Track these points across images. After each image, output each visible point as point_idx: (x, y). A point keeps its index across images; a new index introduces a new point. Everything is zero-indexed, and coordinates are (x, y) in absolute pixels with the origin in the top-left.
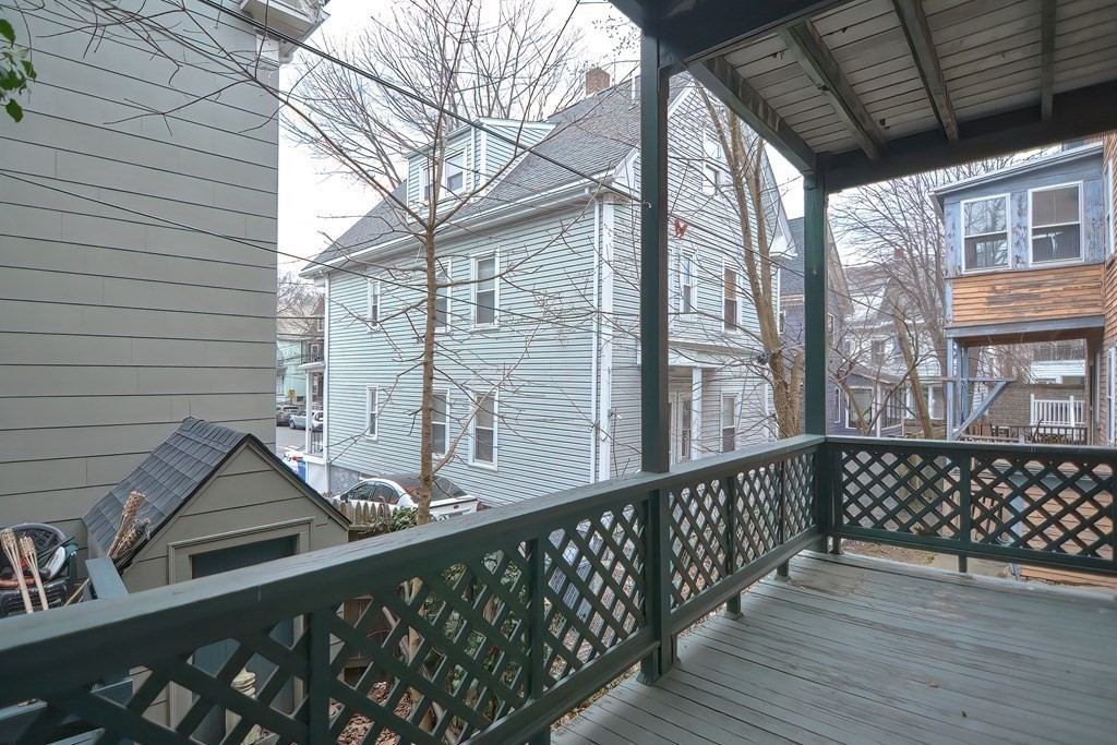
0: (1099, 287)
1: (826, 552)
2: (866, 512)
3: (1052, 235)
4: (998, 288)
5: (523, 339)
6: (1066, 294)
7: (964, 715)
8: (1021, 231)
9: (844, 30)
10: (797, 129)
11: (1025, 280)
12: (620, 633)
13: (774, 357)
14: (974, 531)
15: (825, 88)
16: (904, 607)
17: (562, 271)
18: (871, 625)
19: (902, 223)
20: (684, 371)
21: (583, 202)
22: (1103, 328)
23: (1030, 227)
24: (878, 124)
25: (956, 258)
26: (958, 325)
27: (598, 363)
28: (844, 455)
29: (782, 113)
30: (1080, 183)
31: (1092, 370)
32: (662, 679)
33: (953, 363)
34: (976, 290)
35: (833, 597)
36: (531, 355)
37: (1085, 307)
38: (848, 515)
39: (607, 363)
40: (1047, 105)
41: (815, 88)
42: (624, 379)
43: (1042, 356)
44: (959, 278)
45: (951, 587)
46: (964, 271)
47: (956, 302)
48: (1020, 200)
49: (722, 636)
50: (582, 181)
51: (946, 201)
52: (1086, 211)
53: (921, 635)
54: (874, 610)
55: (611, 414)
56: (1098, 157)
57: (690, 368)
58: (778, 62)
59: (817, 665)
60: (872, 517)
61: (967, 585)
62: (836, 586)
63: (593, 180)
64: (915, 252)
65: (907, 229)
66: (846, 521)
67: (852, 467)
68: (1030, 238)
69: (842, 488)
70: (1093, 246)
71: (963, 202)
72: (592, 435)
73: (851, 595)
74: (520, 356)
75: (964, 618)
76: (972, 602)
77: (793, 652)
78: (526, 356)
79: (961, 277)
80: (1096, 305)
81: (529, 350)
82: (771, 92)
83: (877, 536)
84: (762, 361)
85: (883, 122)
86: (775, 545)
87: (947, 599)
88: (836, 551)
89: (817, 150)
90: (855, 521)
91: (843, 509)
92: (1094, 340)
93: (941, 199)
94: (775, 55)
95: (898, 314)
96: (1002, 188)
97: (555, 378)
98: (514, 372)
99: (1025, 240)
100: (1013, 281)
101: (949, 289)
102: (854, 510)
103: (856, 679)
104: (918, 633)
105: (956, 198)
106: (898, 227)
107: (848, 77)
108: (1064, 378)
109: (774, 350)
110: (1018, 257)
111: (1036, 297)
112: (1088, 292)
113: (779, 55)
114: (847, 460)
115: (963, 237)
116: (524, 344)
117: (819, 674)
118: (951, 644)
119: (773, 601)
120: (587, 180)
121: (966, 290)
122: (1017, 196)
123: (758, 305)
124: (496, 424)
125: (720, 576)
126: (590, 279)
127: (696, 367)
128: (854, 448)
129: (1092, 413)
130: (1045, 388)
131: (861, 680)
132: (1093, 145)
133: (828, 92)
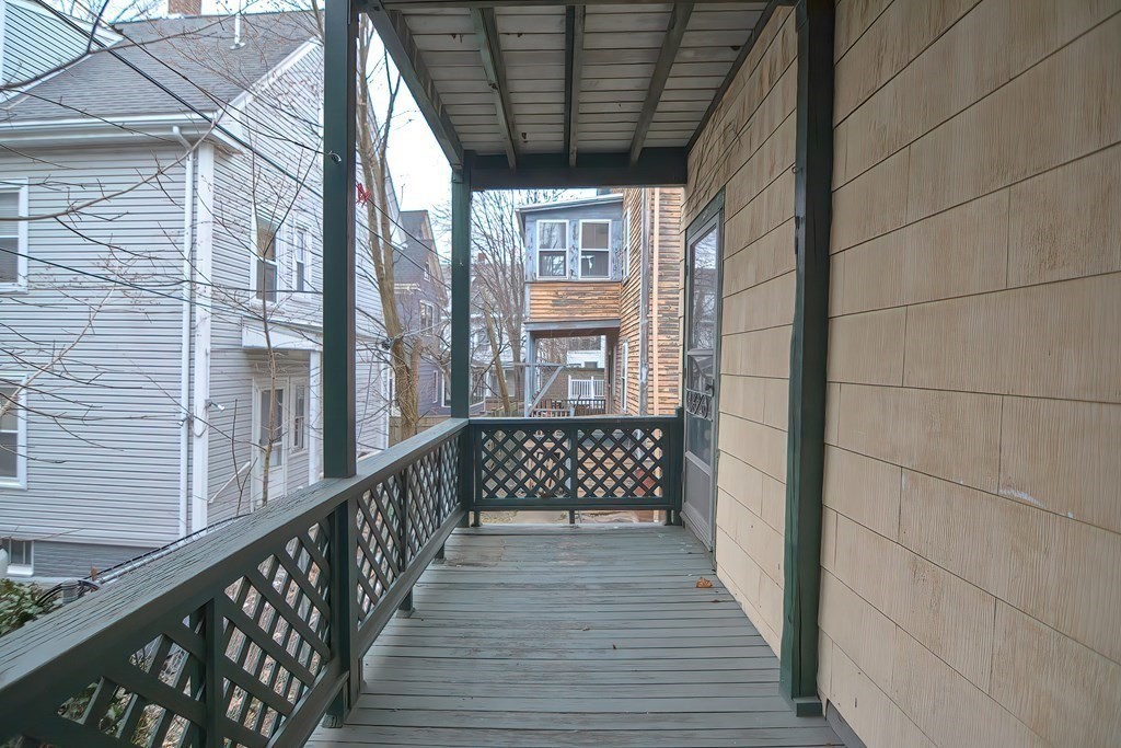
0: (617, 299)
1: (467, 526)
2: (501, 485)
3: (589, 257)
4: (560, 293)
5: (86, 308)
6: (600, 301)
7: (615, 648)
8: (575, 251)
9: (520, 34)
10: (454, 120)
11: (576, 289)
12: (306, 680)
13: (397, 342)
14: (580, 489)
15: (494, 87)
16: (542, 564)
17: (155, 225)
18: (524, 587)
19: (488, 232)
20: (300, 355)
21: (171, 145)
22: (619, 328)
23: (580, 249)
24: (520, 136)
25: (532, 267)
26: (534, 320)
27: (191, 344)
28: (484, 435)
29: (445, 99)
30: (609, 221)
31: (610, 359)
32: (352, 712)
33: (525, 351)
34: (545, 293)
35: (486, 569)
36: (97, 331)
37: (610, 312)
38: (487, 490)
39: (203, 344)
40: (636, 155)
41: (486, 83)
42: (231, 362)
43: (574, 347)
44: (534, 283)
45: (566, 538)
46: (538, 278)
47: (533, 302)
48: (575, 227)
49: (404, 641)
50: (188, 116)
51: (528, 218)
52: (613, 242)
53: (562, 586)
54: (522, 572)
55: (209, 405)
56: (619, 204)
57: (308, 352)
58: (455, 44)
59: (493, 641)
60: (506, 489)
61: (577, 534)
62: (487, 558)
63: (205, 118)
64: (497, 258)
65: (492, 238)
66: (485, 495)
67: (489, 445)
68: (580, 257)
69: (481, 465)
70: (615, 269)
71: (539, 221)
72: (183, 431)
73: (500, 563)
74: (80, 331)
75: (584, 563)
76: (586, 547)
77: (473, 635)
78: (89, 331)
79: (535, 282)
80: (616, 312)
81: (94, 323)
82: (439, 73)
83: (511, 505)
84: (385, 346)
85: (524, 135)
86: (433, 531)
87: (569, 549)
88: (476, 524)
89: (466, 147)
90: (492, 494)
91: (481, 484)
92: (613, 336)
93: (525, 216)
94: (454, 35)
95: (487, 308)
96: (562, 216)
97: (137, 362)
98: (70, 353)
99: (577, 258)
100: (569, 289)
101: (527, 290)
102: (491, 484)
103: (530, 644)
104: (559, 585)
105: (534, 217)
106: (485, 234)
107: (510, 83)
108: (586, 363)
109: (397, 337)
110: (572, 271)
111: (582, 302)
112: (612, 302)
113: (458, 37)
114: (486, 440)
115: (538, 250)
116: (86, 316)
117: (500, 649)
118: (583, 588)
119: (441, 587)
120: (196, 116)
121: (540, 293)
122: (573, 224)
123: (382, 291)
124: (22, 424)
125: (394, 576)
126: (179, 240)
127: (314, 351)
128: (491, 428)
129: (610, 389)
130: (577, 371)
131: (537, 643)
132: (616, 194)
133: (496, 91)
